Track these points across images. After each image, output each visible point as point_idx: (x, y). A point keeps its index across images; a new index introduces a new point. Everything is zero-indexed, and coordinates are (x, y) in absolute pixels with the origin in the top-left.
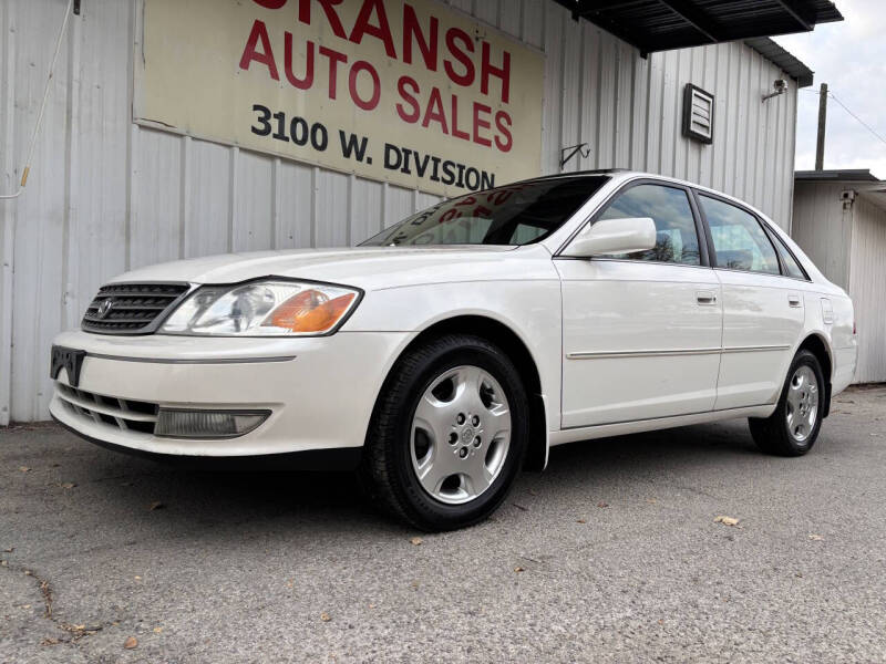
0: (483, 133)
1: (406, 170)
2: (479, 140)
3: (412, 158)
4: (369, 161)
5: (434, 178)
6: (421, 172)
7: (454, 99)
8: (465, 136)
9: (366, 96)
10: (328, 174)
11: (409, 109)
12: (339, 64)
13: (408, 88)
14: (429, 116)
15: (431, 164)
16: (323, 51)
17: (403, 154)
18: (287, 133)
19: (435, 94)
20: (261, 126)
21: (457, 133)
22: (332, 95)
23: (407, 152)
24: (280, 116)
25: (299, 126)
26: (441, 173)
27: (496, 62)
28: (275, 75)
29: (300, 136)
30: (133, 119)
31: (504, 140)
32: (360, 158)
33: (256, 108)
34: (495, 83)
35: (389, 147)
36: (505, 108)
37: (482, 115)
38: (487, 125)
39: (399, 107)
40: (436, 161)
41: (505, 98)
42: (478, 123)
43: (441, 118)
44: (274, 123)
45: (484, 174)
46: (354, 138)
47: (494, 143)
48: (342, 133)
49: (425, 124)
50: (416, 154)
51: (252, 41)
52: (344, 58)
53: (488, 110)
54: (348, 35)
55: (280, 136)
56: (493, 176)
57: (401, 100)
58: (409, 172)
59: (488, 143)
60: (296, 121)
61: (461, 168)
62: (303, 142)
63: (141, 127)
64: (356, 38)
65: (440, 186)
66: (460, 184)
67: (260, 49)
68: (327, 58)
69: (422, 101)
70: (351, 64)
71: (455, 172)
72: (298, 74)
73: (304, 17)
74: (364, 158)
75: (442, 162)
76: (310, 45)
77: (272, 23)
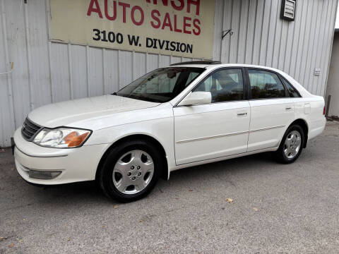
0: (188, 29)
1: (155, 47)
2: (185, 32)
3: (157, 42)
4: (140, 45)
5: (167, 49)
6: (161, 47)
7: (175, 16)
8: (180, 31)
9: (137, 20)
10: (124, 52)
11: (156, 23)
12: (127, 8)
13: (156, 14)
14: (165, 24)
15: (165, 43)
16: (120, 4)
18: (107, 38)
19: (167, 15)
20: (97, 37)
21: (177, 30)
22: (124, 21)
23: (155, 40)
24: (104, 32)
25: (112, 35)
26: (170, 47)
28: (101, 17)
29: (112, 39)
30: (49, 39)
31: (197, 31)
32: (136, 44)
33: (94, 30)
34: (193, 7)
35: (148, 39)
36: (197, 17)
37: (187, 22)
38: (189, 25)
39: (152, 23)
40: (168, 42)
41: (198, 13)
42: (185, 25)
43: (170, 25)
44: (101, 35)
45: (188, 45)
46: (133, 37)
47: (192, 33)
48: (129, 36)
49: (163, 28)
50: (159, 41)
51: (91, 5)
53: (190, 19)
55: (104, 40)
56: (192, 45)
57: (153, 20)
59: (190, 33)
60: (110, 33)
61: (178, 44)
62: (113, 41)
63: (52, 42)
65: (169, 52)
66: (178, 50)
67: (94, 7)
68: (122, 7)
69: (161, 19)
70: (131, 7)
71: (176, 46)
72: (110, 14)
74: (138, 44)
75: (170, 42)
76: (115, 3)
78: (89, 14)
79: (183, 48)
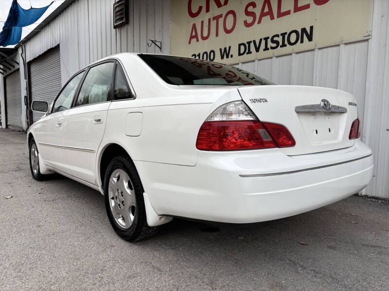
0: (303, 2)
1: (249, 52)
2: (298, 9)
3: (252, 45)
4: (232, 56)
5: (266, 49)
6: (257, 50)
8: (288, 13)
9: (229, 27)
11: (250, 20)
12: (220, 19)
13: (250, 9)
14: (263, 14)
15: (263, 42)
16: (214, 19)
17: (247, 45)
19: (267, 0)
21: (280, 15)
22: (217, 35)
23: (249, 43)
24: (199, 55)
26: (270, 44)
28: (198, 40)
32: (227, 57)
33: (193, 55)
35: (240, 45)
39: (245, 22)
40: (266, 39)
43: (270, 12)
45: (304, 30)
46: (225, 49)
47: (313, 5)
48: (221, 50)
49: (259, 22)
50: (254, 42)
51: (191, 34)
52: (221, 16)
54: (223, 4)
56: (312, 28)
57: (246, 18)
58: (251, 53)
59: (307, 7)
60: (204, 54)
61: (283, 35)
64: (226, 3)
65: (270, 52)
66: (284, 45)
67: (194, 34)
68: (215, 21)
69: (257, 11)
70: (224, 16)
71: (280, 39)
72: (205, 34)
73: (208, 10)
74: (230, 56)
75: (270, 38)
76: (209, 20)
77: (197, 21)
78: (190, 43)
79: (293, 38)
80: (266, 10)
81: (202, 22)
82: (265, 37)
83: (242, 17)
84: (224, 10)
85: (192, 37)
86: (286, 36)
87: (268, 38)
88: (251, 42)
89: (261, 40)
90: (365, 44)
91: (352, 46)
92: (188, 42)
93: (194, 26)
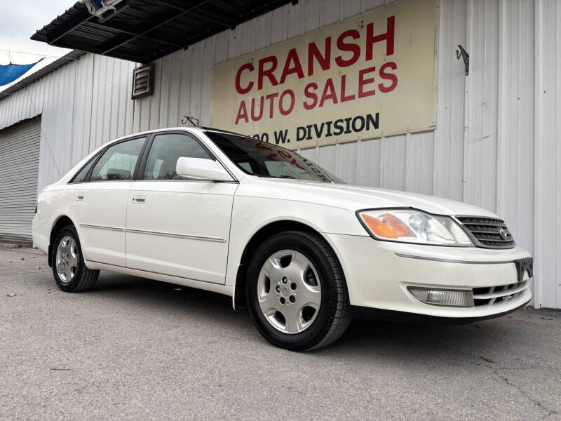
1: (310, 138)
2: (363, 95)
3: (313, 129)
4: (289, 141)
5: (329, 134)
6: (319, 135)
7: (344, 78)
8: (352, 97)
9: (286, 108)
11: (310, 102)
12: (275, 99)
13: (311, 90)
14: (325, 97)
15: (326, 127)
16: (268, 97)
17: (307, 129)
19: (330, 82)
21: (344, 99)
22: (271, 116)
23: (309, 127)
26: (333, 129)
27: (380, 30)
28: (247, 121)
31: (388, 83)
32: (283, 142)
34: (380, 48)
35: (298, 129)
36: (390, 59)
37: (366, 77)
38: (371, 80)
39: (305, 104)
40: (329, 124)
41: (390, 51)
42: (362, 82)
43: (332, 95)
45: (369, 117)
46: (281, 132)
47: (378, 91)
48: (275, 133)
49: (321, 105)
50: (315, 126)
51: (239, 112)
52: (276, 95)
53: (373, 69)
54: (279, 82)
56: (377, 115)
57: (306, 99)
58: (311, 138)
59: (372, 93)
61: (348, 120)
64: (282, 81)
65: (333, 139)
66: (348, 131)
67: (242, 113)
68: (269, 100)
69: (319, 93)
70: (280, 95)
71: (344, 125)
72: (257, 114)
73: (260, 87)
74: (286, 141)
75: (333, 123)
76: (262, 98)
77: (247, 98)
78: (237, 123)
79: (358, 124)
80: (329, 92)
81: (253, 100)
82: (328, 121)
83: (301, 98)
84: (280, 89)
85: (239, 117)
86: (351, 122)
87: (331, 122)
88: (311, 126)
89: (323, 124)
90: (430, 134)
91: (419, 136)
92: (235, 121)
93: (243, 104)
